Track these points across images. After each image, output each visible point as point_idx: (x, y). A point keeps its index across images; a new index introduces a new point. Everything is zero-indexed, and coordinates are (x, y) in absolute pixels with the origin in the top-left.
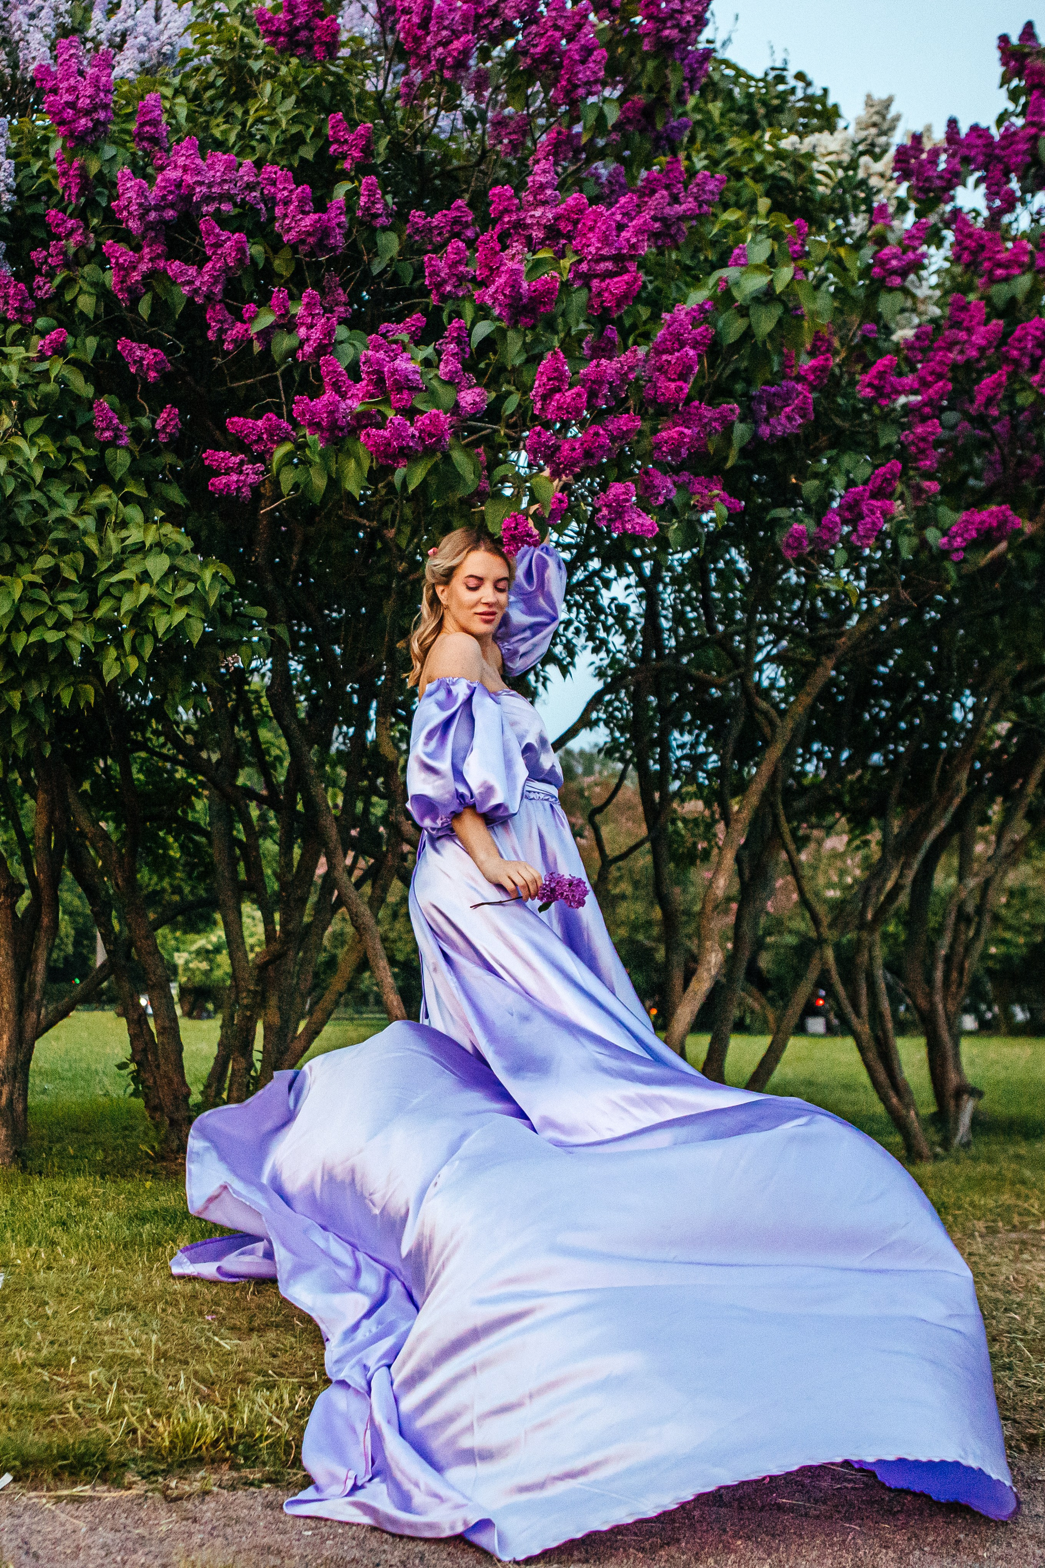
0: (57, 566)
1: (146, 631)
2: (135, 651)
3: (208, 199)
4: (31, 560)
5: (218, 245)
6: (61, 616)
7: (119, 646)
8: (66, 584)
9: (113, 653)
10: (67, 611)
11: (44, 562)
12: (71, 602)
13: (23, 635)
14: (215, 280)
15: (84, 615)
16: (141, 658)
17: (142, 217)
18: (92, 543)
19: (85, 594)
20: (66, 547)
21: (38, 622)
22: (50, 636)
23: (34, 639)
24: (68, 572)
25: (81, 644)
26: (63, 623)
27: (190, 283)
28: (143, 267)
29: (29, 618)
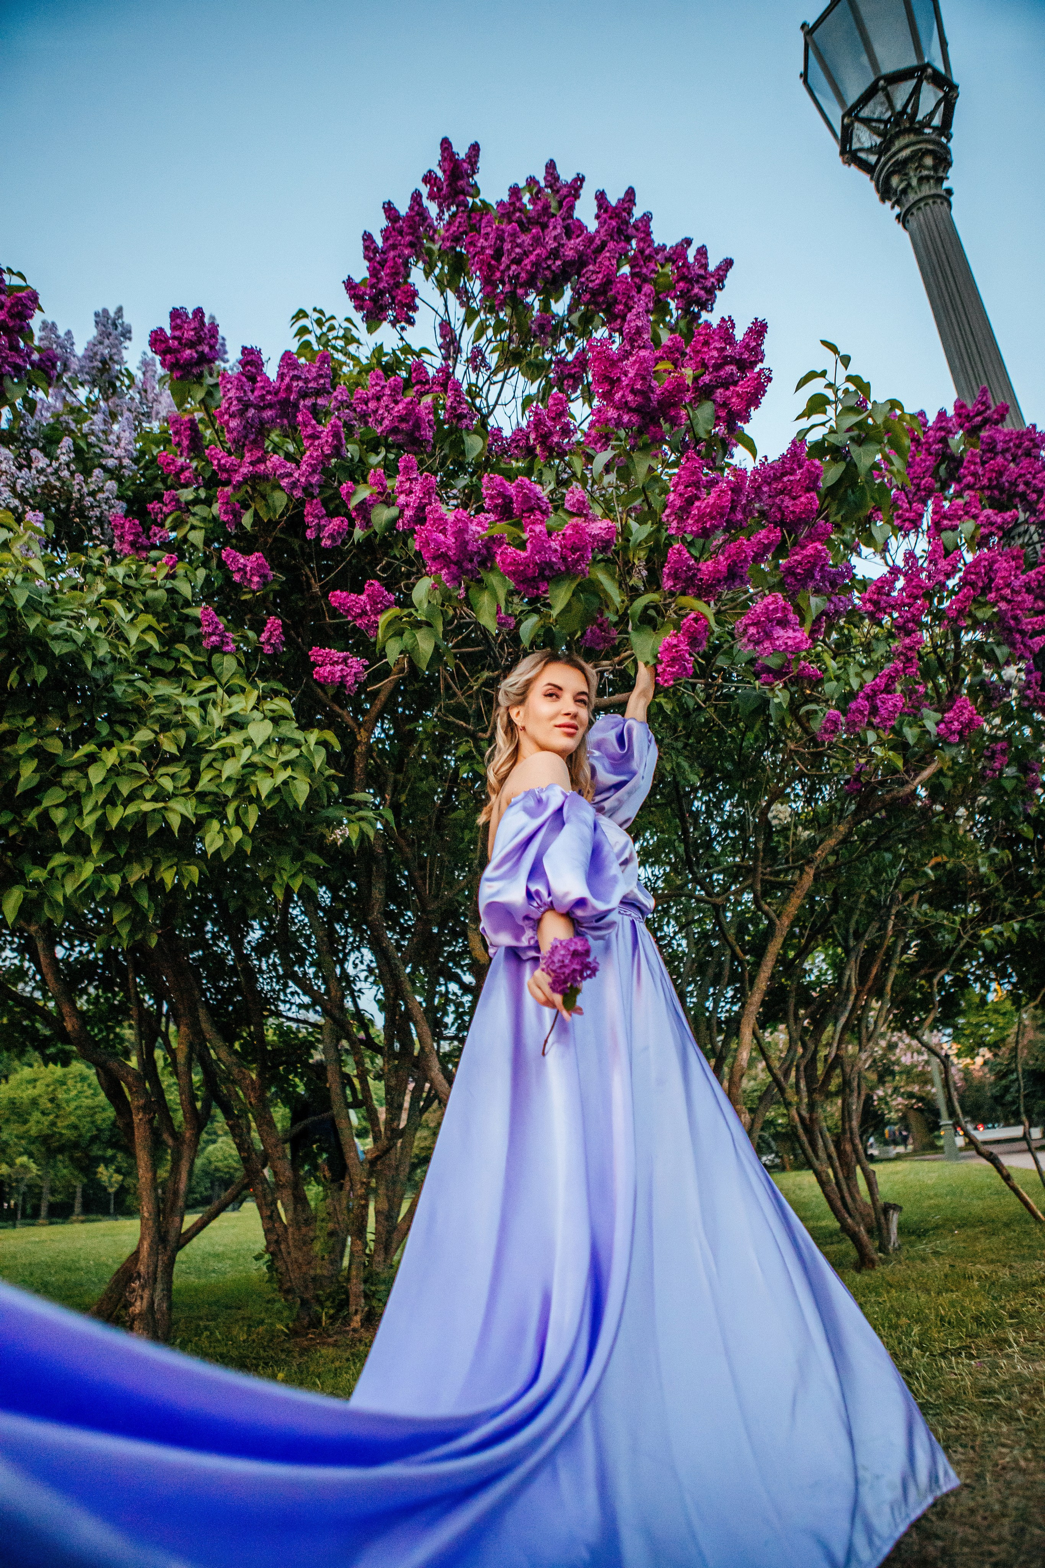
0: (156, 741)
1: (251, 800)
2: (239, 822)
5: (315, 436)
6: (161, 788)
7: (222, 817)
8: (167, 758)
9: (215, 825)
10: (168, 784)
11: (144, 735)
12: (173, 777)
13: (120, 808)
14: (311, 473)
15: (187, 790)
16: (245, 829)
17: (241, 416)
18: (194, 717)
19: (188, 770)
20: (165, 726)
21: (135, 795)
22: (147, 807)
23: (131, 809)
24: (169, 747)
25: (183, 816)
26: (161, 796)
27: (290, 475)
28: (244, 470)
29: (125, 791)
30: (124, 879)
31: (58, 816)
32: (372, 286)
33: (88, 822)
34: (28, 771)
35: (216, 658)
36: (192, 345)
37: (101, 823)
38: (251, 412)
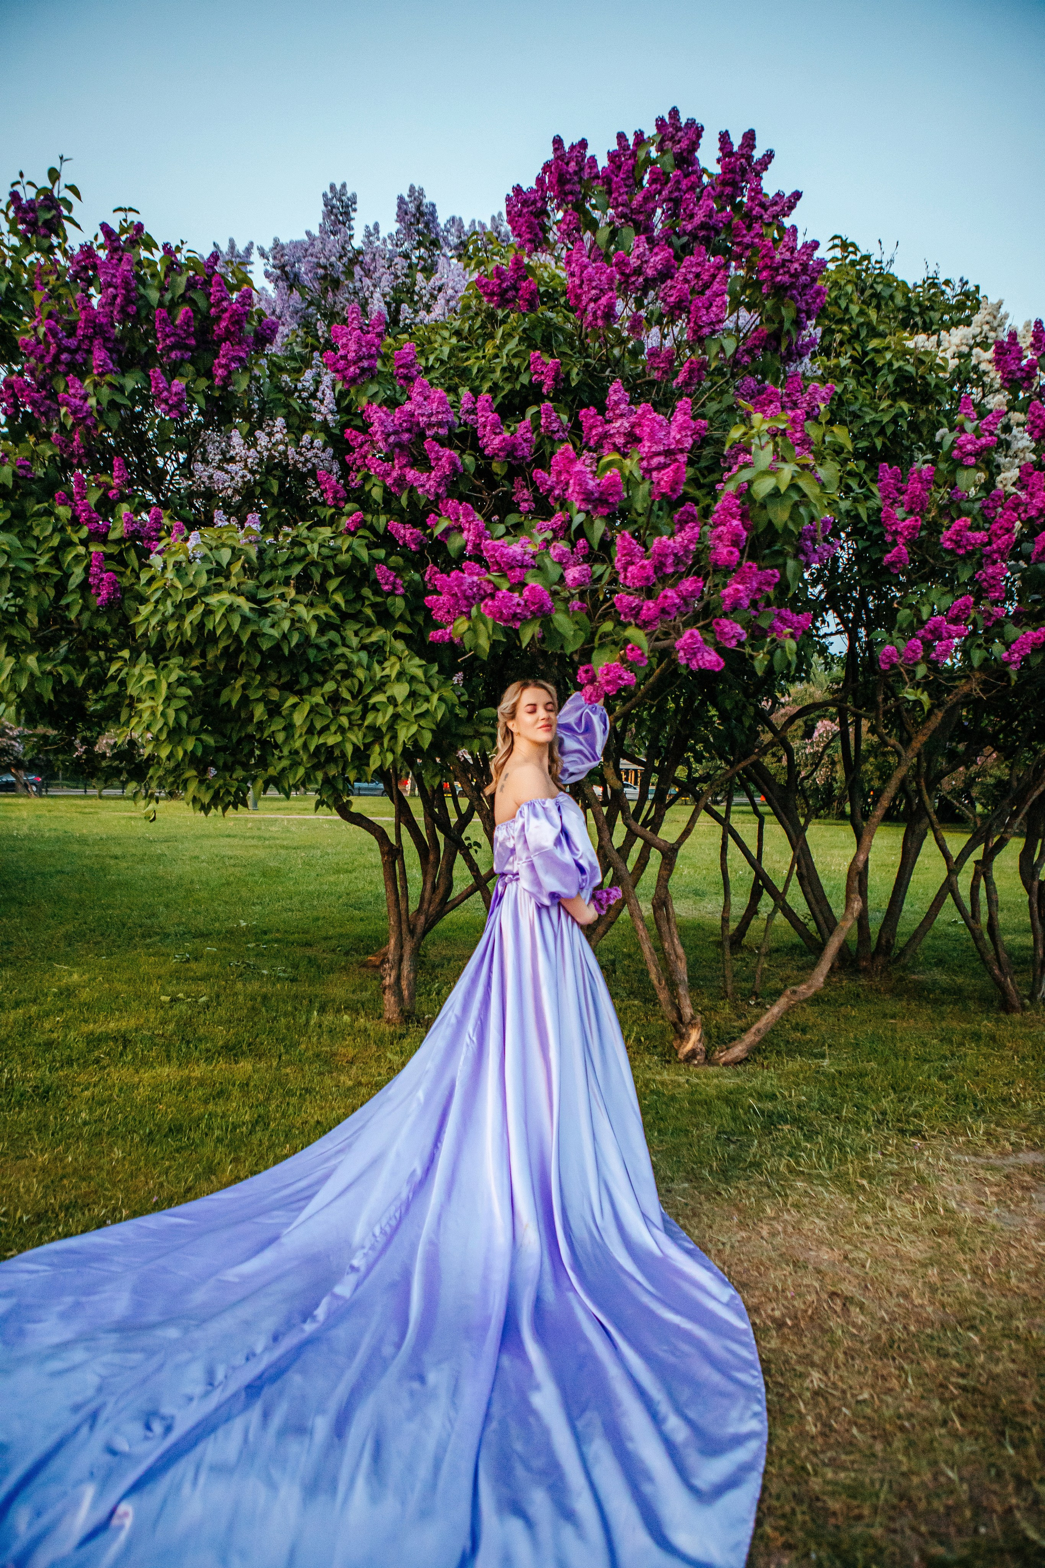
0: (338, 689)
3: (430, 425)
4: (321, 685)
5: (438, 459)
6: (340, 724)
7: (382, 745)
8: (346, 702)
9: (377, 748)
10: (344, 721)
11: (330, 686)
12: (348, 715)
13: (317, 738)
14: (439, 485)
15: (358, 723)
17: (386, 440)
19: (360, 707)
20: (347, 674)
21: (325, 729)
22: (332, 740)
23: (321, 741)
24: (346, 695)
25: (354, 745)
26: (341, 730)
27: (423, 486)
28: (395, 474)
29: (318, 726)
30: (326, 774)
31: (280, 737)
32: (500, 285)
33: (298, 744)
34: (259, 711)
35: (389, 600)
36: (355, 363)
37: (305, 746)
38: (392, 439)
